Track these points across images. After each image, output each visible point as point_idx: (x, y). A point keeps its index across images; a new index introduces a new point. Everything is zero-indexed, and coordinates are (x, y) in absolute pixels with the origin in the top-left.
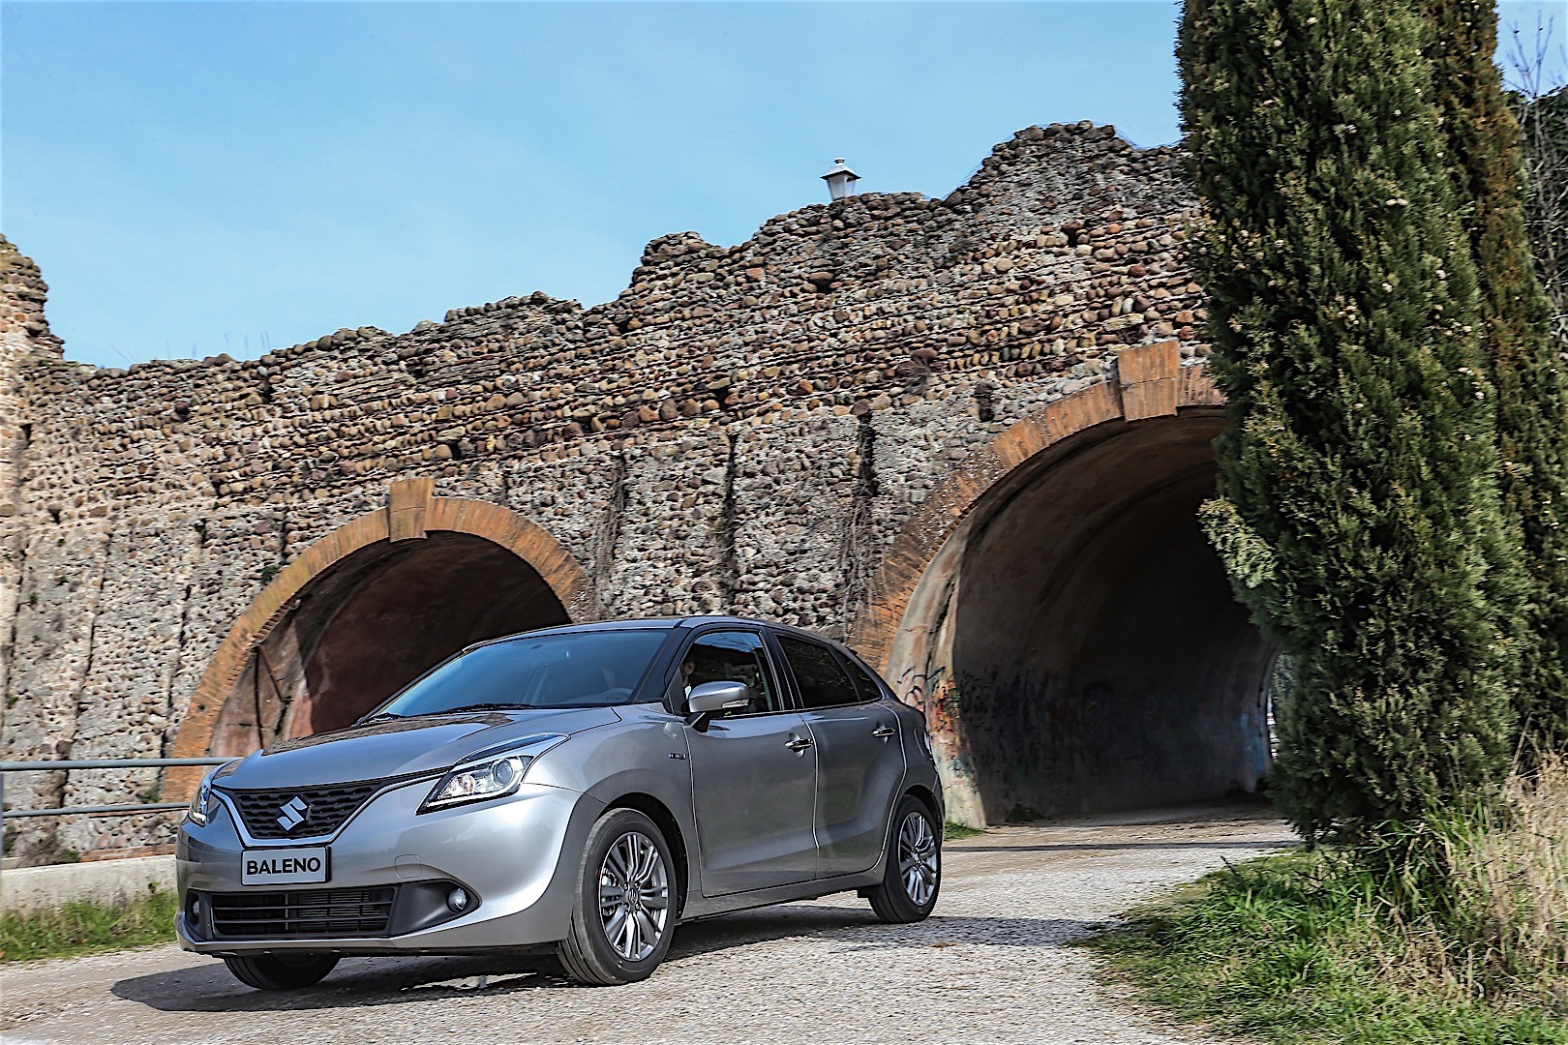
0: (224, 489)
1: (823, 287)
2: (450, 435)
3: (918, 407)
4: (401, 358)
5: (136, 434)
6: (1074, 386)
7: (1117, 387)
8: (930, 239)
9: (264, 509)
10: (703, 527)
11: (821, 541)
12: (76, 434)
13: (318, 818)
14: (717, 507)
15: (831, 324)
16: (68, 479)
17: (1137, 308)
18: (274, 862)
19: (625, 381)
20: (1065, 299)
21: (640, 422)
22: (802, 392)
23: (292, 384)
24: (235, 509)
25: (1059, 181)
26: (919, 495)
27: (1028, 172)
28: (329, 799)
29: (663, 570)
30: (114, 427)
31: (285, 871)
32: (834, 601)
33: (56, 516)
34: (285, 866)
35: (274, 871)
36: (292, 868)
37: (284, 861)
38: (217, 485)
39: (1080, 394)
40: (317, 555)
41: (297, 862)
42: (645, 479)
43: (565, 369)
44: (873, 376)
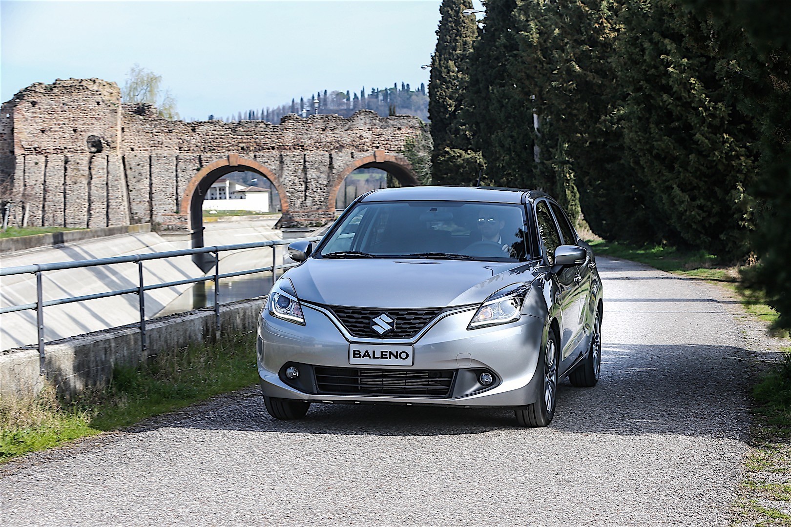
0: (182, 149)
1: (324, 130)
2: (241, 145)
3: (340, 154)
4: (229, 128)
5: (157, 134)
6: (368, 155)
7: (375, 156)
8: (344, 125)
9: (195, 155)
10: (300, 171)
11: (322, 175)
12: (138, 132)
13: (401, 328)
14: (302, 167)
15: (325, 137)
16: (136, 141)
17: (379, 143)
18: (374, 352)
19: (282, 141)
20: (367, 140)
21: (285, 149)
22: (318, 148)
23: (200, 129)
24: (186, 154)
25: (367, 120)
26: (341, 170)
27: (362, 117)
28: (407, 317)
29: (292, 177)
30: (150, 131)
31: (382, 358)
32: (326, 186)
33: (133, 150)
34: (382, 355)
35: (374, 357)
36: (388, 356)
37: (382, 352)
38: (180, 148)
39: (368, 156)
40: (211, 167)
41: (391, 353)
42: (287, 160)
43: (269, 136)
44: (332, 147)
